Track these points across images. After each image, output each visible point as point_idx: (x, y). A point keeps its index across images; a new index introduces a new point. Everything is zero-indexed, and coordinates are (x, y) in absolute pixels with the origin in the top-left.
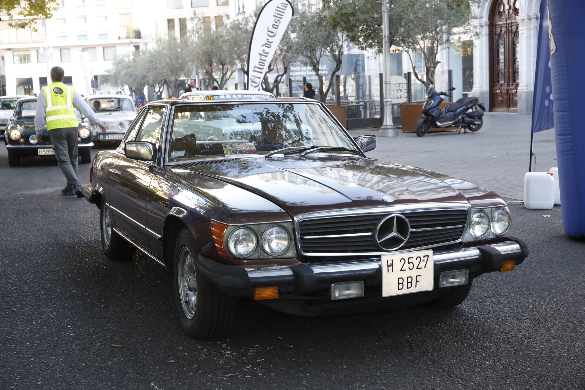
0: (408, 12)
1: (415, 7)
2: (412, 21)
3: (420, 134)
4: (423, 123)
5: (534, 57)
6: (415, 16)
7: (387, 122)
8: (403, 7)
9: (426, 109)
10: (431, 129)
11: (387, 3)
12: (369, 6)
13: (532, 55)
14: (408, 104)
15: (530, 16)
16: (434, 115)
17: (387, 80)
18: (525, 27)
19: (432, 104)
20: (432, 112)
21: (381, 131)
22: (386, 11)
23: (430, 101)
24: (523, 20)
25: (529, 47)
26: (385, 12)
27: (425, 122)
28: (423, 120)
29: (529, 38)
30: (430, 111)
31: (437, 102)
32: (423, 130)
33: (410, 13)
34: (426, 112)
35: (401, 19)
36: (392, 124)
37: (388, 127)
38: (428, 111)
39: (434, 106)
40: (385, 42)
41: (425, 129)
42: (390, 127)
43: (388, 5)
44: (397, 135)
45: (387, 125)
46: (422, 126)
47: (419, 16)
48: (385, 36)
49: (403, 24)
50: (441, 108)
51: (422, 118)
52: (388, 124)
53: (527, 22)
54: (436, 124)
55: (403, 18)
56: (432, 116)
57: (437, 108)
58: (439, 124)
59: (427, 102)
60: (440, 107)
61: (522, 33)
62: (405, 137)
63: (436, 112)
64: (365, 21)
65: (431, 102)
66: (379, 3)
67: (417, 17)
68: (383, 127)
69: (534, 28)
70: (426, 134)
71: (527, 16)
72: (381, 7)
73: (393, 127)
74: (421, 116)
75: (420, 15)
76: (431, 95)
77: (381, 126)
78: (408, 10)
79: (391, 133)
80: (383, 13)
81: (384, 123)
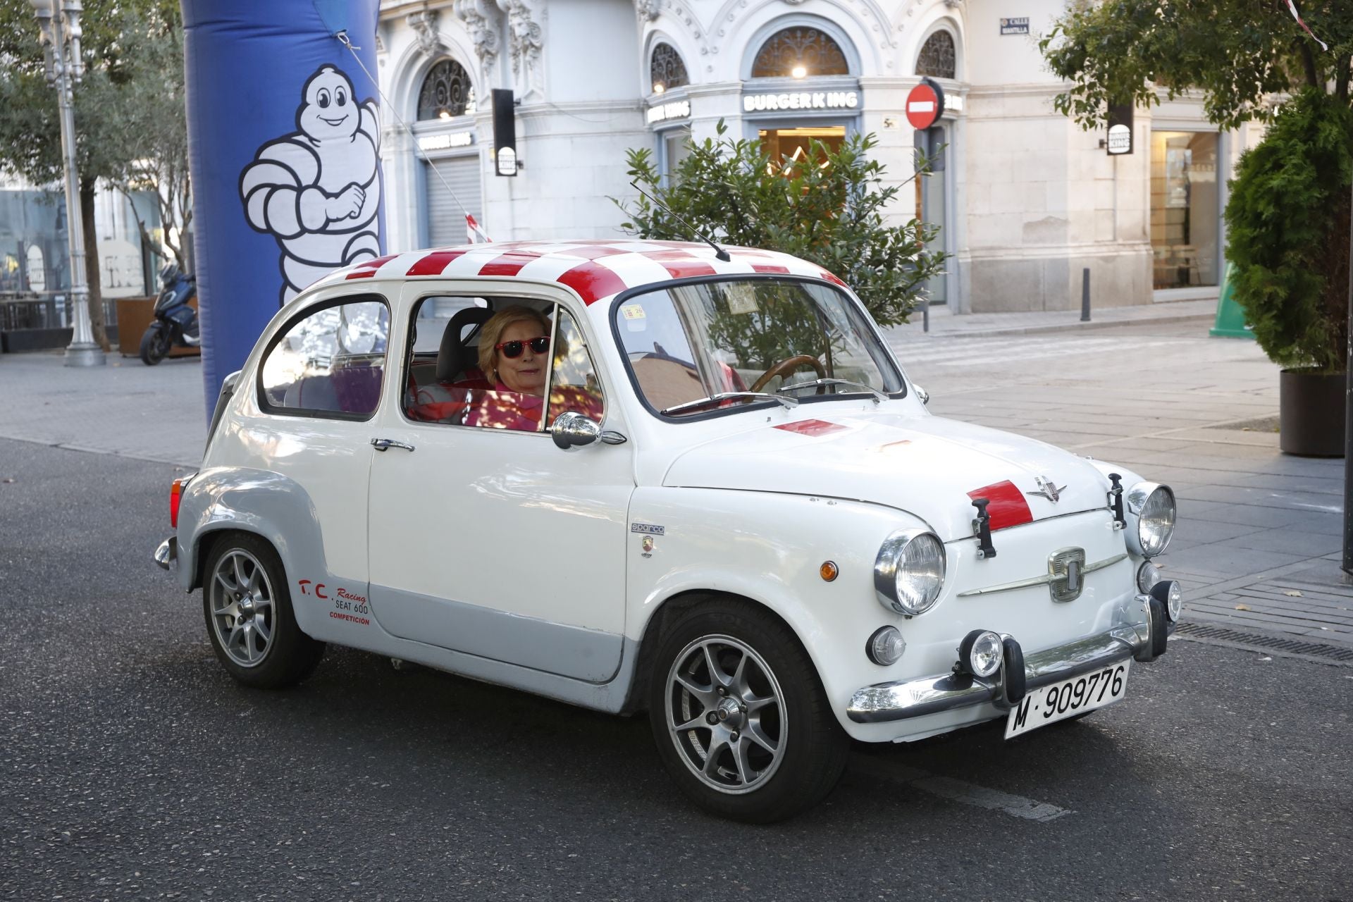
0: (110, 111)
1: (128, 101)
2: (119, 131)
3: (150, 360)
4: (155, 336)
5: (411, 207)
6: (125, 119)
7: (79, 335)
8: (103, 100)
9: (161, 309)
10: (175, 349)
11: (69, 89)
12: (30, 94)
13: (408, 202)
14: (145, 299)
15: (399, 127)
16: (178, 321)
17: (77, 248)
18: (392, 149)
19: (172, 299)
20: (174, 314)
21: (67, 355)
22: (67, 105)
23: (168, 291)
24: (388, 134)
25: (400, 188)
26: (64, 108)
27: (161, 334)
28: (154, 331)
29: (399, 169)
30: (168, 314)
31: (183, 293)
32: (156, 351)
33: (114, 112)
34: (161, 315)
35: (99, 125)
36: (92, 340)
37: (81, 346)
38: (164, 312)
39: (177, 301)
40: (69, 170)
41: (160, 351)
42: (87, 346)
43: (70, 94)
44: (103, 362)
45: (79, 343)
46: (152, 345)
47: (133, 120)
48: (67, 158)
49: (101, 133)
50: (191, 307)
51: (152, 327)
52: (82, 339)
53: (395, 138)
54: (183, 340)
55: (103, 122)
56: (174, 323)
57: (183, 306)
58: (188, 339)
59: (163, 294)
60: (189, 305)
61: (386, 161)
62: (121, 365)
63: (183, 314)
64: (24, 126)
65: (171, 296)
66: (52, 89)
67: (129, 121)
68: (71, 346)
69: (408, 151)
70: (166, 360)
71: (394, 127)
72: (57, 95)
73: (92, 346)
74: (152, 323)
75: (133, 118)
76: (169, 280)
77: (69, 344)
78: (111, 105)
79: (89, 358)
80: (61, 111)
81: (75, 338)
